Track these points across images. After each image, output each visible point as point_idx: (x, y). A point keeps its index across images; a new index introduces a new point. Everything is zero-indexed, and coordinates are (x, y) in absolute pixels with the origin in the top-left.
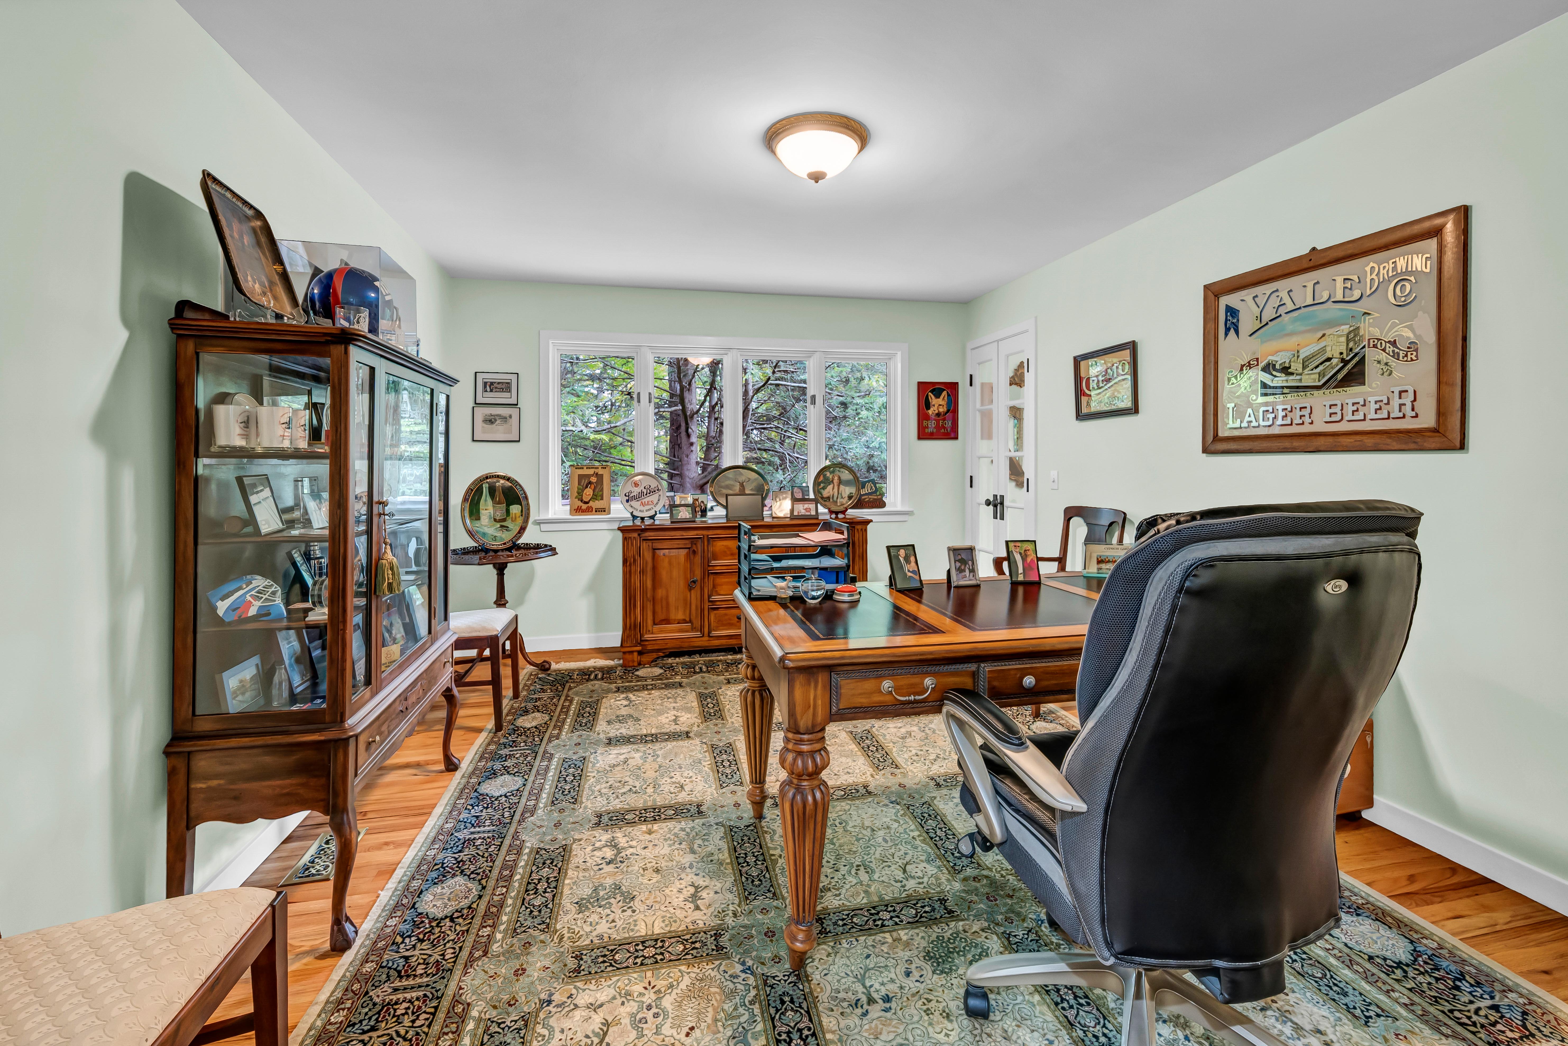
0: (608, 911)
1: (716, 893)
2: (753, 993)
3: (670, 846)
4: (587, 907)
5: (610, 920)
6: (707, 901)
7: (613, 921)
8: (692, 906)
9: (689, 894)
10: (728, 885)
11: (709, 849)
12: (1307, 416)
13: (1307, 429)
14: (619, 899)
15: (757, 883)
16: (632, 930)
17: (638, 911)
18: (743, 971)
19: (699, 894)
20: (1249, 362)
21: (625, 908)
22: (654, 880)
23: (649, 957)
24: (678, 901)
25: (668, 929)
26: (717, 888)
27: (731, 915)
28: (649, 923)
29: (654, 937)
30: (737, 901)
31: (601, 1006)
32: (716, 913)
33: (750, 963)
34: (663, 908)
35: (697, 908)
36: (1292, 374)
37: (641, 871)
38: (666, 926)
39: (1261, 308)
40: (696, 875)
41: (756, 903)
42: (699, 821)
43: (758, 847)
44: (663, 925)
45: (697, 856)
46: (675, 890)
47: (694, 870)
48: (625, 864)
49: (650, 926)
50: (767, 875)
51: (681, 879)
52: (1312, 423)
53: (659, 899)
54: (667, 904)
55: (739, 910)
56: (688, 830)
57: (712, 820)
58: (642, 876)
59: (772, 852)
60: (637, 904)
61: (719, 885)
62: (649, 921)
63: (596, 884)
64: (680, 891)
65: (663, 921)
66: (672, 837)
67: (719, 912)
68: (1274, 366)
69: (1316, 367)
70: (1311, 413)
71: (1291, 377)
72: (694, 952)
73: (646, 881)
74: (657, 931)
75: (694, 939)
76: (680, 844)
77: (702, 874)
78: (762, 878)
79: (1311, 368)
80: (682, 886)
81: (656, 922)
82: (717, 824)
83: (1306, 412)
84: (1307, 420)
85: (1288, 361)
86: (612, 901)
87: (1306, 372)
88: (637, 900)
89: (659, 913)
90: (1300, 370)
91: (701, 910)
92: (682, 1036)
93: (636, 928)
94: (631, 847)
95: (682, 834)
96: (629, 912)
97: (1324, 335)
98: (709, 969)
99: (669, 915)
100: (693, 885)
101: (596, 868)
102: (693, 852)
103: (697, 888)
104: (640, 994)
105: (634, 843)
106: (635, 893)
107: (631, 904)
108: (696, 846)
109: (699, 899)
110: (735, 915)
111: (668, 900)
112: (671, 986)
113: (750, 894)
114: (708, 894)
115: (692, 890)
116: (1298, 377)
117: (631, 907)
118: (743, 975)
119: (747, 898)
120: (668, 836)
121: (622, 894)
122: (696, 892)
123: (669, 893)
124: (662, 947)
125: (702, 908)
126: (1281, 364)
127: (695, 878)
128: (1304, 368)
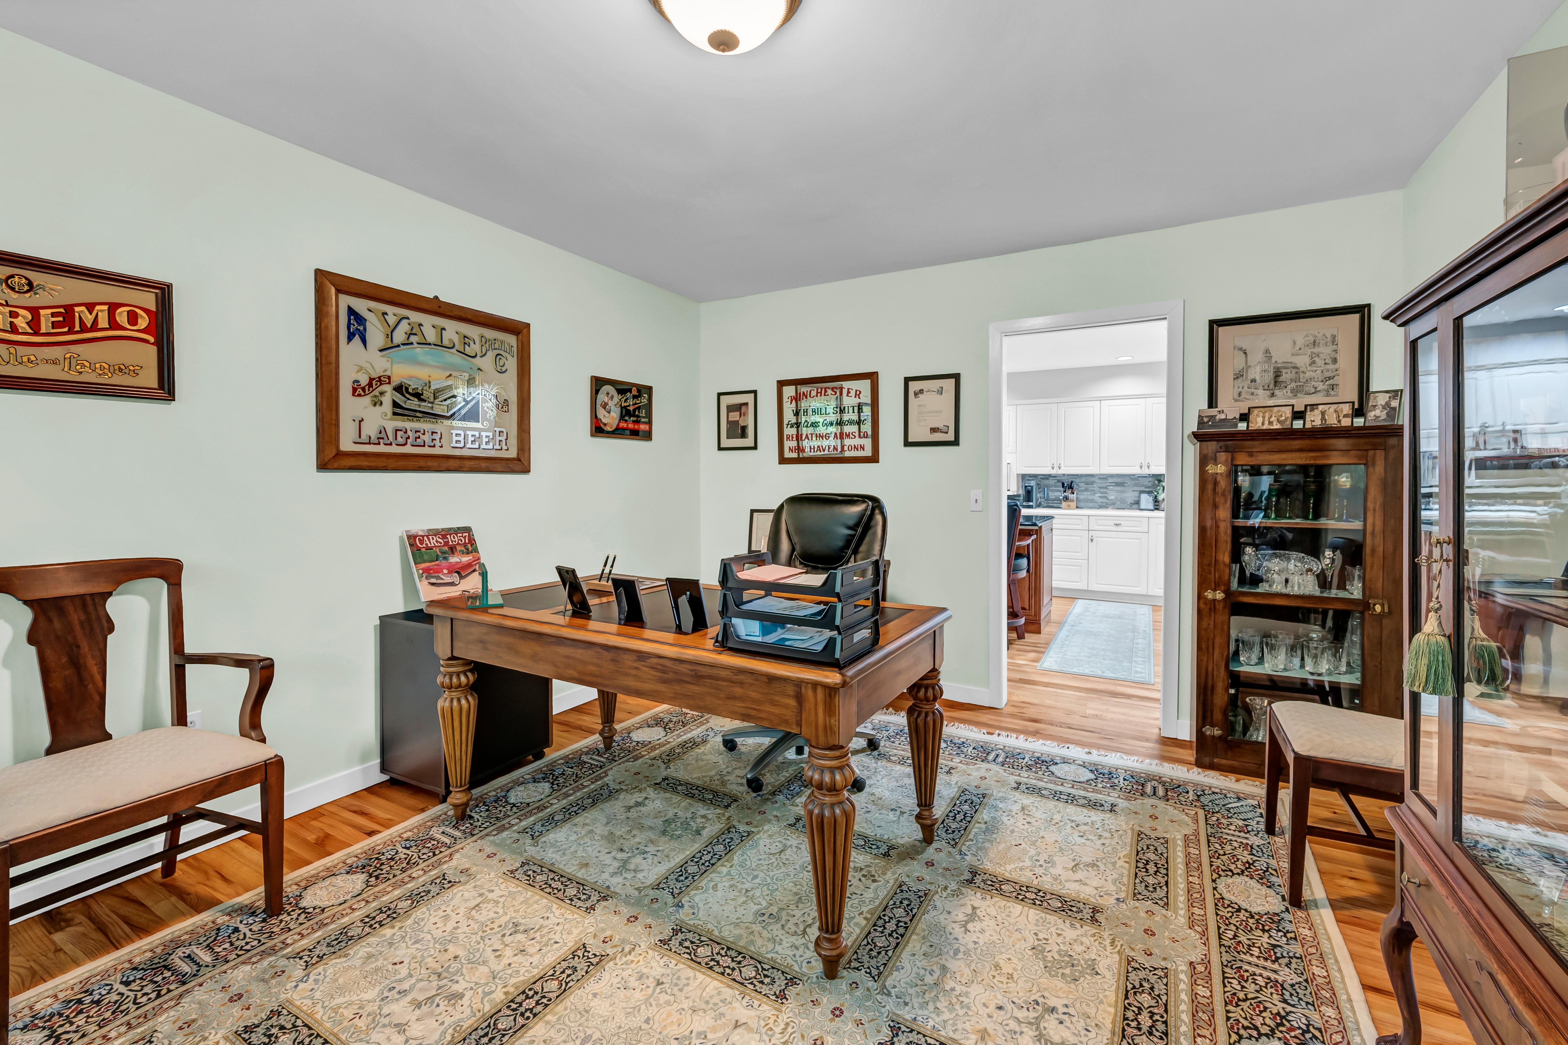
0: (1062, 947)
1: (949, 913)
2: (967, 843)
3: (967, 994)
4: (1086, 961)
5: (1061, 937)
6: (963, 909)
7: (1059, 935)
8: (978, 912)
9: (975, 924)
10: (933, 913)
11: (924, 963)
12: (438, 440)
13: (436, 451)
14: (1049, 955)
15: (906, 902)
16: (1041, 918)
17: (1032, 932)
18: (966, 855)
19: (966, 919)
20: (379, 378)
21: (1044, 942)
22: (1004, 956)
23: (1032, 892)
24: (988, 923)
25: (1009, 904)
26: (945, 915)
27: (949, 889)
28: (1023, 917)
29: (1023, 903)
30: (936, 897)
31: (1076, 881)
32: (961, 896)
33: (958, 857)
34: (1007, 924)
35: (974, 908)
36: (425, 401)
37: (1015, 976)
38: (1009, 907)
39: (392, 328)
40: (956, 939)
41: (921, 887)
42: (906, 1014)
43: (872, 935)
44: (1012, 909)
45: (943, 962)
46: (987, 934)
47: (956, 946)
48: (1033, 998)
49: (1025, 913)
50: (891, 902)
51: (975, 943)
52: (441, 447)
53: (1007, 933)
54: (1001, 926)
55: (939, 890)
56: (931, 1007)
57: (890, 1004)
58: (1015, 969)
59: (864, 922)
60: (1031, 941)
61: (942, 917)
62: (1023, 919)
63: (1072, 985)
64: (982, 931)
65: (1010, 912)
66: (957, 1007)
67: (958, 896)
68: (407, 389)
69: (445, 400)
70: (441, 438)
71: (423, 404)
72: (994, 880)
73: (1015, 960)
74: (1019, 908)
75: (991, 888)
76: (953, 989)
77: (951, 937)
78: (898, 903)
79: (440, 399)
80: (979, 935)
81: (1017, 915)
82: (889, 994)
83: (437, 437)
84: (437, 443)
85: (420, 388)
86: (1057, 957)
87: (437, 401)
88: (1030, 944)
89: (1012, 920)
90: (432, 399)
91: (972, 905)
92: (1024, 845)
93: (1038, 918)
94: (1019, 1022)
95: (942, 1004)
96: (1041, 936)
97: (450, 375)
98: (988, 866)
99: (1003, 915)
100: (967, 931)
101: (1071, 1011)
102: (944, 968)
103: (965, 926)
104: (1046, 875)
105: (1013, 1025)
106: (1030, 953)
107: (1037, 943)
108: (936, 976)
109: (968, 915)
110: (946, 888)
111: (998, 929)
112: (1021, 869)
113: (920, 897)
114: (957, 915)
115: (970, 926)
116: (430, 405)
117: (1039, 940)
118: (967, 853)
119: (926, 895)
120: (961, 1012)
121: (1044, 959)
122: (967, 922)
123: (994, 934)
124: (1019, 894)
125: (970, 907)
126: (413, 389)
127: (960, 937)
128: (435, 398)
